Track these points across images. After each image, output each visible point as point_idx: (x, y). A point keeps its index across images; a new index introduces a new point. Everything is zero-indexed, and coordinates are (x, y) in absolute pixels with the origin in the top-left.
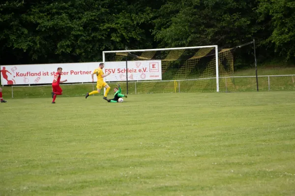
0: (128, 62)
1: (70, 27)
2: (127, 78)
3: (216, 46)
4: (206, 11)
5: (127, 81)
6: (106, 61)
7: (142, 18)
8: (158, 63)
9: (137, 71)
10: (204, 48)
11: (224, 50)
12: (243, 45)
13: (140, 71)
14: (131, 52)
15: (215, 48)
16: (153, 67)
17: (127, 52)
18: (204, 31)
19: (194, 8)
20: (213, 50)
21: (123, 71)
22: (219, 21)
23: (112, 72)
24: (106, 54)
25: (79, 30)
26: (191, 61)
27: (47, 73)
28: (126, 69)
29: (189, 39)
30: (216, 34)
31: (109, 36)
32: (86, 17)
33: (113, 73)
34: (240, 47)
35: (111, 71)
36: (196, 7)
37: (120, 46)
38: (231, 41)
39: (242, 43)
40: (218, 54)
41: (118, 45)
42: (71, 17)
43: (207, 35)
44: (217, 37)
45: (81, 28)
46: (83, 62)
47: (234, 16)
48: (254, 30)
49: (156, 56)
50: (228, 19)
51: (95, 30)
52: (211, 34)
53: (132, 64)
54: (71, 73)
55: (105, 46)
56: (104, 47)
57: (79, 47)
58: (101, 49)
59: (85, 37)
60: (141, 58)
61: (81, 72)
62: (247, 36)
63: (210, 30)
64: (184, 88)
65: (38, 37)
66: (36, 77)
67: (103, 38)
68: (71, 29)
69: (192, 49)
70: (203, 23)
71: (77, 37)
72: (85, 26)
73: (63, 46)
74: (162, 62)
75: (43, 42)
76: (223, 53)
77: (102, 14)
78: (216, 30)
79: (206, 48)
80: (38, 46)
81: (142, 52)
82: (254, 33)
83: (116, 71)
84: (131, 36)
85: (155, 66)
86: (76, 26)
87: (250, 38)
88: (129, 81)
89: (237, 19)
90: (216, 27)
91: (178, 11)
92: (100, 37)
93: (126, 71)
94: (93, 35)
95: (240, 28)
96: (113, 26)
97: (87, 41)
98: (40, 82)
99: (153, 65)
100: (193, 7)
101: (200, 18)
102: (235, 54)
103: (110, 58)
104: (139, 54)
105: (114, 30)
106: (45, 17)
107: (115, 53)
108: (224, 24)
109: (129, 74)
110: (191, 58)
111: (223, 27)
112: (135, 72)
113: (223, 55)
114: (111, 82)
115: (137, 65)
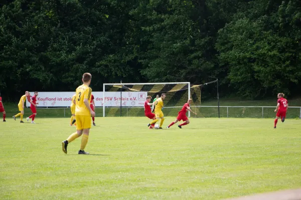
0: (122, 92)
2: (121, 104)
3: (189, 83)
5: (121, 107)
8: (145, 94)
9: (129, 99)
10: (179, 84)
11: (194, 86)
12: (209, 83)
13: (131, 99)
14: (124, 85)
16: (141, 97)
17: (122, 85)
20: (187, 86)
21: (118, 99)
24: (105, 86)
26: (170, 93)
27: (61, 99)
30: (189, 73)
33: (111, 100)
34: (206, 84)
35: (109, 98)
39: (209, 81)
40: (191, 89)
44: (188, 76)
48: (216, 72)
49: (144, 89)
53: (125, 94)
60: (131, 89)
66: (52, 101)
74: (148, 93)
79: (181, 84)
81: (133, 85)
83: (113, 99)
88: (123, 107)
93: (120, 99)
95: (206, 69)
98: (55, 105)
99: (141, 95)
102: (203, 89)
103: (108, 89)
104: (131, 87)
107: (113, 85)
108: (193, 67)
109: (123, 102)
110: (170, 91)
111: (192, 69)
112: (127, 100)
113: (194, 89)
114: (108, 107)
115: (129, 95)
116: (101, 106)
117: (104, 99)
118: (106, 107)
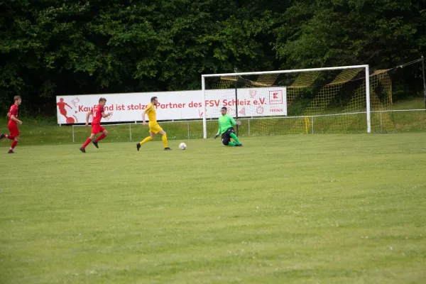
0: (238, 89)
1: (155, 40)
2: (237, 112)
3: (367, 66)
4: (351, 16)
5: (237, 118)
6: (206, 88)
7: (257, 26)
8: (282, 91)
9: (252, 103)
10: (349, 69)
11: (378, 72)
12: (406, 64)
13: (255, 102)
14: (242, 76)
15: (364, 68)
16: (274, 97)
17: (237, 76)
18: (349, 44)
19: (335, 11)
20: (363, 72)
21: (231, 103)
22: (370, 29)
23: (215, 105)
24: (206, 78)
25: (168, 44)
26: (330, 87)
27: (123, 106)
28: (235, 100)
29: (327, 56)
30: (367, 48)
31: (211, 53)
32: (178, 25)
33: (217, 105)
34: (401, 66)
35: (214, 102)
36: (337, 9)
37: (227, 67)
38: (388, 59)
39: (405, 61)
40: (370, 78)
41: (224, 66)
42: (156, 26)
43: (354, 49)
44: (368, 53)
45: (171, 41)
46: (174, 90)
47: (393, 21)
48: (422, 42)
49: (278, 81)
50: (384, 26)
51: (191, 43)
52: (359, 49)
53: (244, 93)
55: (205, 67)
56: (203, 69)
57: (168, 68)
58: (199, 71)
59: (175, 53)
60: (256, 83)
61: (170, 104)
62: (411, 51)
63: (358, 42)
64: (320, 128)
65: (110, 56)
67: (203, 56)
68: (157, 42)
69: (331, 71)
70: (347, 33)
71: (164, 54)
72: (176, 38)
73: (144, 67)
74: (287, 89)
75: (117, 63)
76: (376, 76)
77: (200, 19)
78: (366, 42)
79: (352, 69)
80: (110, 67)
81: (258, 75)
82: (422, 47)
83: (221, 103)
84: (242, 52)
85: (277, 96)
86: (164, 38)
87: (416, 53)
88: (240, 118)
89: (398, 25)
90: (366, 38)
91: (310, 16)
92: (198, 55)
93: (235, 104)
94: (188, 51)
95: (401, 38)
96: (217, 37)
97: (179, 61)
98: (110, 121)
99: (274, 94)
100: (332, 9)
101: (343, 25)
102: (394, 77)
103: (212, 84)
104: (255, 78)
105: (217, 44)
106: (119, 26)
107: (220, 77)
108: (377, 34)
109: (239, 106)
110: (331, 84)
111: (376, 39)
112: (248, 104)
113: (376, 79)
114: (213, 119)
115: (251, 94)
116: (199, 117)
117: (203, 104)
118: (209, 119)
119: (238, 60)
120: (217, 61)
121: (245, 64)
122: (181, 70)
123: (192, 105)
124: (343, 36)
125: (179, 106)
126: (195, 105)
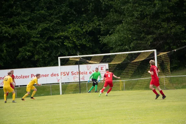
0: (80, 65)
2: (80, 79)
3: (155, 51)
4: (145, 21)
5: (80, 82)
6: (61, 65)
7: (89, 27)
8: (106, 66)
9: (88, 73)
10: (144, 52)
12: (178, 49)
13: (90, 73)
14: (82, 57)
15: (154, 52)
16: (101, 70)
17: (79, 57)
18: (144, 38)
20: (153, 54)
21: (76, 74)
22: (157, 28)
23: (66, 75)
24: (61, 59)
26: (134, 63)
28: (78, 72)
29: (132, 45)
30: (155, 40)
31: (63, 43)
33: (68, 75)
34: (175, 50)
35: (66, 73)
37: (72, 52)
39: (178, 47)
40: (157, 57)
41: (71, 51)
43: (148, 41)
44: (155, 43)
46: (41, 67)
47: (171, 24)
49: (104, 60)
51: (51, 38)
52: (151, 41)
53: (83, 67)
54: (32, 76)
55: (61, 52)
56: (59, 53)
57: (38, 53)
58: (57, 55)
60: (90, 62)
62: (182, 41)
63: (150, 36)
64: (129, 87)
67: (59, 45)
69: (134, 53)
70: (143, 31)
73: (24, 52)
74: (109, 64)
76: (160, 56)
78: (155, 36)
79: (147, 52)
83: (70, 74)
84: (81, 43)
85: (103, 69)
88: (81, 82)
89: (173, 26)
91: (120, 22)
93: (78, 74)
96: (65, 34)
97: (45, 48)
99: (101, 68)
101: (140, 26)
102: (171, 57)
103: (65, 62)
104: (90, 58)
105: (66, 38)
107: (69, 58)
109: (81, 76)
110: (134, 61)
111: (161, 34)
112: (86, 74)
113: (161, 58)
114: (65, 83)
115: (88, 68)
116: (57, 82)
117: (60, 74)
118: (63, 83)
119: (79, 47)
120: (67, 49)
121: (83, 50)
122: (46, 54)
123: (53, 75)
124: (141, 33)
125: (45, 76)
126: (55, 75)
